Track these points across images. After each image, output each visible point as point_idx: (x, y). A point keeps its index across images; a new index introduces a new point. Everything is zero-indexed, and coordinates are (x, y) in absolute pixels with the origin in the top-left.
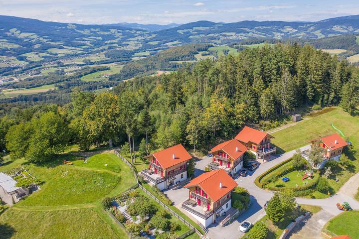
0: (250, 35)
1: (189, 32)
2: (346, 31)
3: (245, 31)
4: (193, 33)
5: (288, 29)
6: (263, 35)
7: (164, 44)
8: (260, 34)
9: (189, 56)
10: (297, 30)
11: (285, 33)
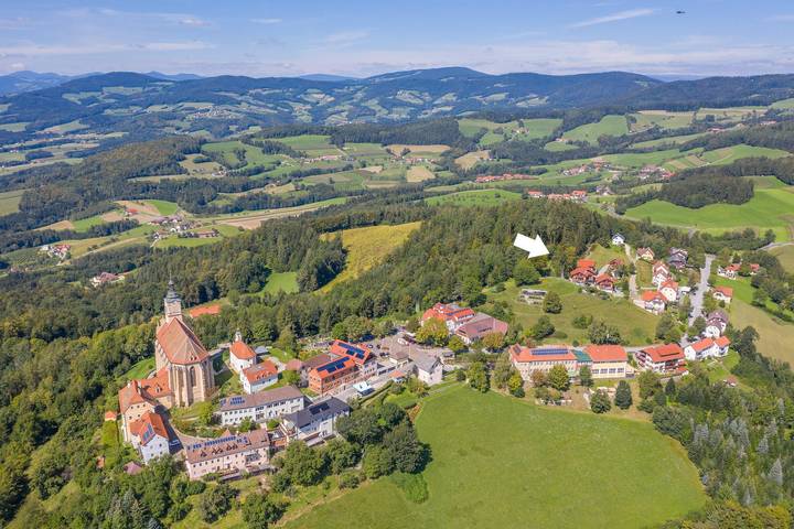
0: (244, 107)
1: (93, 100)
2: (421, 102)
3: (232, 99)
4: (107, 101)
5: (316, 96)
6: (271, 108)
7: (43, 129)
8: (264, 106)
9: (169, 166)
10: (332, 99)
11: (313, 104)
